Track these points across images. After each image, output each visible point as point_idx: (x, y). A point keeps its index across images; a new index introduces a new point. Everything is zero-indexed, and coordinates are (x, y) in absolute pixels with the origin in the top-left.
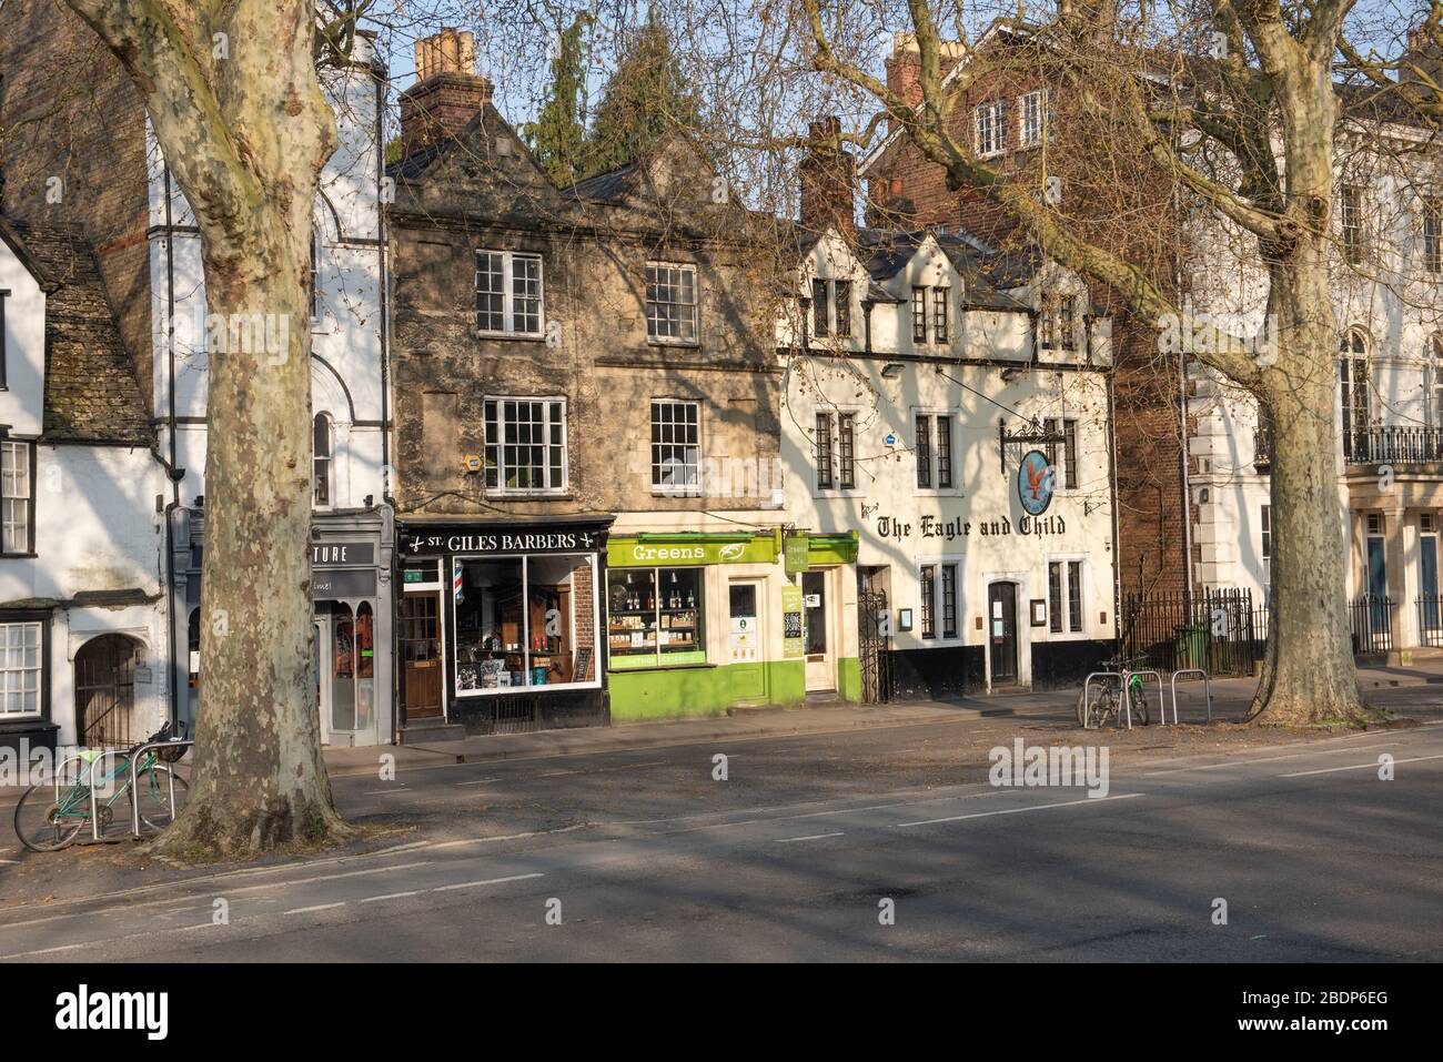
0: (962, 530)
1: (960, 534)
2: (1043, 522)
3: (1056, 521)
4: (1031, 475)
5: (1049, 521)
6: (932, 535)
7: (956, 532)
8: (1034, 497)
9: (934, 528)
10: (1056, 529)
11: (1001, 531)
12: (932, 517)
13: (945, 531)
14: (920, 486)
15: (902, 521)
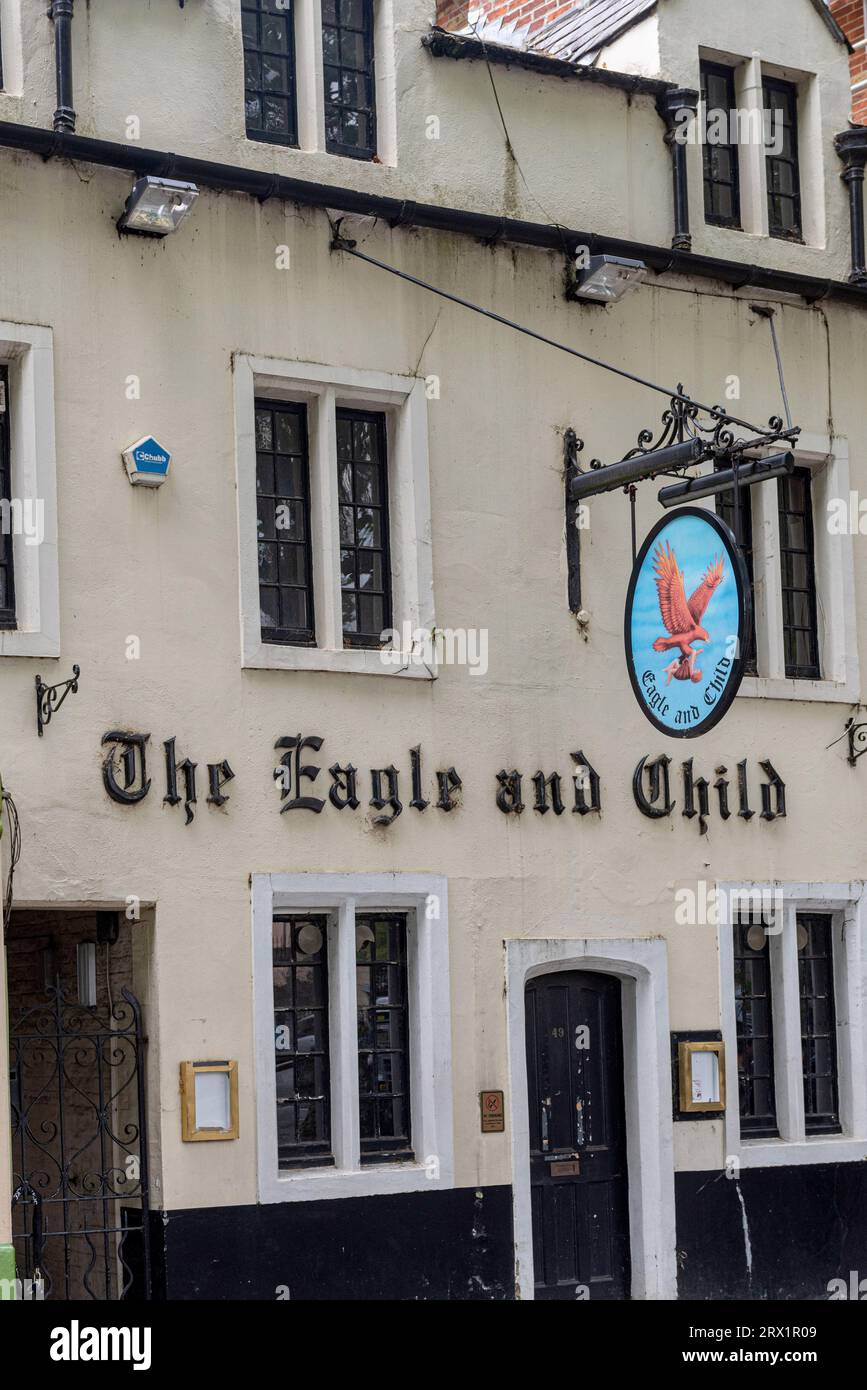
0: (430, 791)
1: (420, 805)
2: (712, 779)
3: (756, 778)
4: (667, 596)
5: (732, 776)
6: (315, 806)
7: (405, 796)
8: (683, 674)
9: (325, 782)
10: (755, 802)
11: (568, 799)
12: (315, 743)
13: (364, 793)
14: (269, 635)
15: (201, 753)
